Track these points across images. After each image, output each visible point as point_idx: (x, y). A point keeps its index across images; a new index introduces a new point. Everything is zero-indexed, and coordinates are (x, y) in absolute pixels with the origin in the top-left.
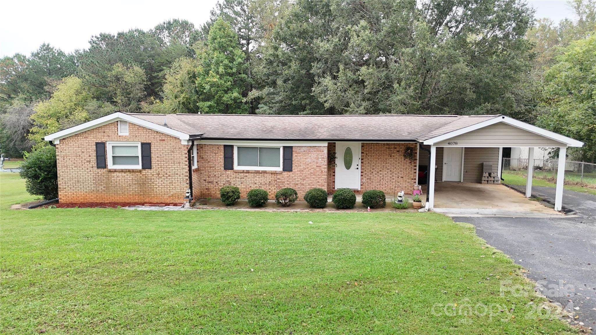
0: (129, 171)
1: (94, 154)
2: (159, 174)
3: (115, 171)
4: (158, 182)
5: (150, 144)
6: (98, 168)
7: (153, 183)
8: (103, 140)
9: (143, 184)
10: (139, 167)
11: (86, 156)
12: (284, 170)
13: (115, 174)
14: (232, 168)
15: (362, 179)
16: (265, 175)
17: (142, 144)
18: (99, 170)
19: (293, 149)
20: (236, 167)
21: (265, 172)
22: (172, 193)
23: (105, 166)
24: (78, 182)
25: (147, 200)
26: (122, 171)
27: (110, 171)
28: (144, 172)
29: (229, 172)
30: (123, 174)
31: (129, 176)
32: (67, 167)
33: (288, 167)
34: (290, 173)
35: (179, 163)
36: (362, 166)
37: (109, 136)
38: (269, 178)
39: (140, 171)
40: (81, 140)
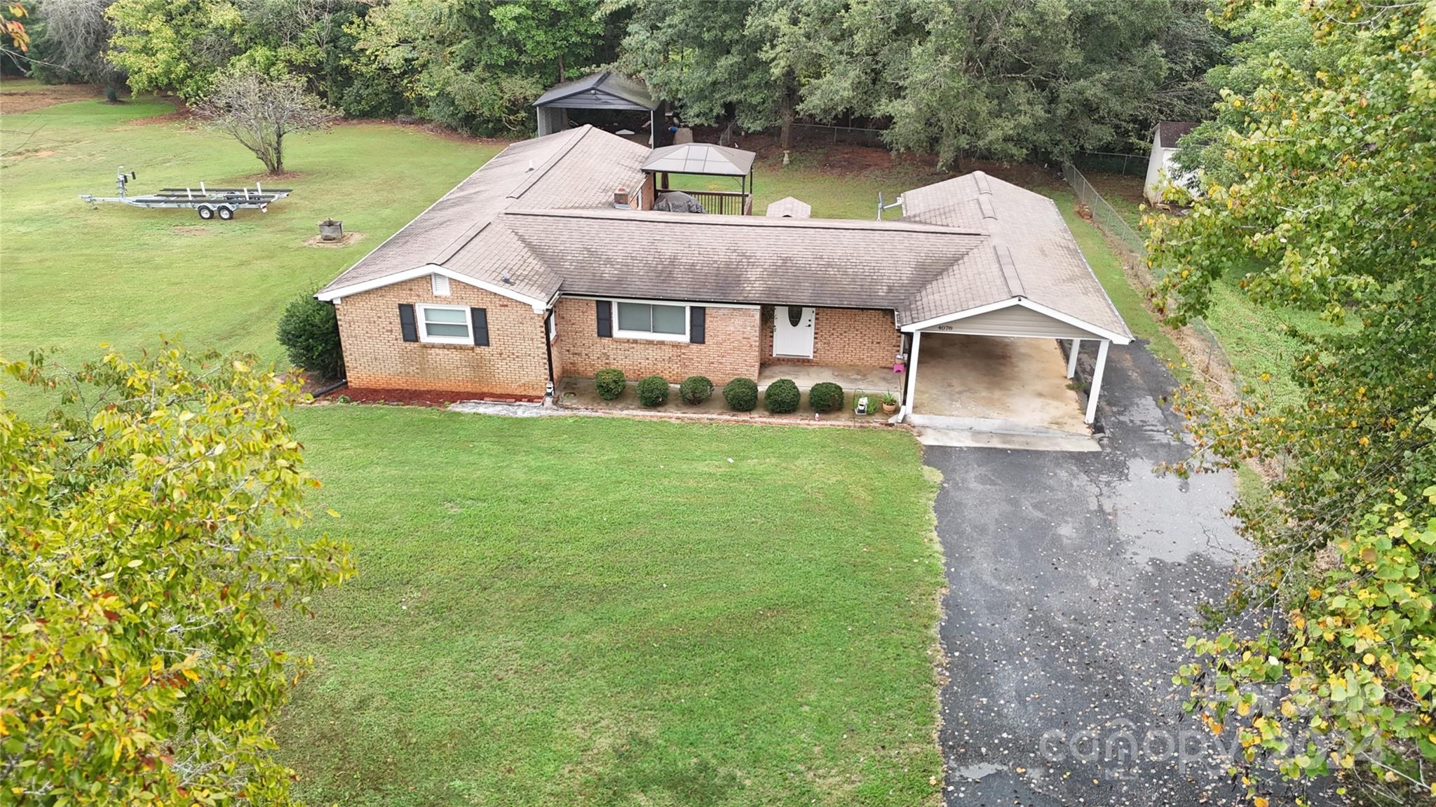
0: (455, 347)
1: (398, 320)
2: (501, 354)
3: (433, 346)
4: (501, 365)
5: (484, 310)
6: (405, 340)
7: (493, 365)
8: (410, 301)
9: (477, 366)
10: (470, 341)
11: (384, 323)
12: (693, 341)
13: (433, 351)
14: (610, 335)
15: (815, 343)
16: (663, 347)
17: (473, 310)
18: (407, 344)
19: (707, 311)
20: (617, 333)
21: (662, 343)
22: (523, 381)
23: (416, 339)
24: (376, 359)
25: (485, 390)
26: (444, 347)
27: (425, 346)
28: (478, 350)
29: (606, 341)
30: (446, 352)
31: (455, 355)
32: (356, 337)
33: (698, 336)
34: (702, 347)
35: (532, 339)
36: (816, 324)
37: (418, 296)
38: (668, 352)
39: (472, 349)
40: (374, 300)
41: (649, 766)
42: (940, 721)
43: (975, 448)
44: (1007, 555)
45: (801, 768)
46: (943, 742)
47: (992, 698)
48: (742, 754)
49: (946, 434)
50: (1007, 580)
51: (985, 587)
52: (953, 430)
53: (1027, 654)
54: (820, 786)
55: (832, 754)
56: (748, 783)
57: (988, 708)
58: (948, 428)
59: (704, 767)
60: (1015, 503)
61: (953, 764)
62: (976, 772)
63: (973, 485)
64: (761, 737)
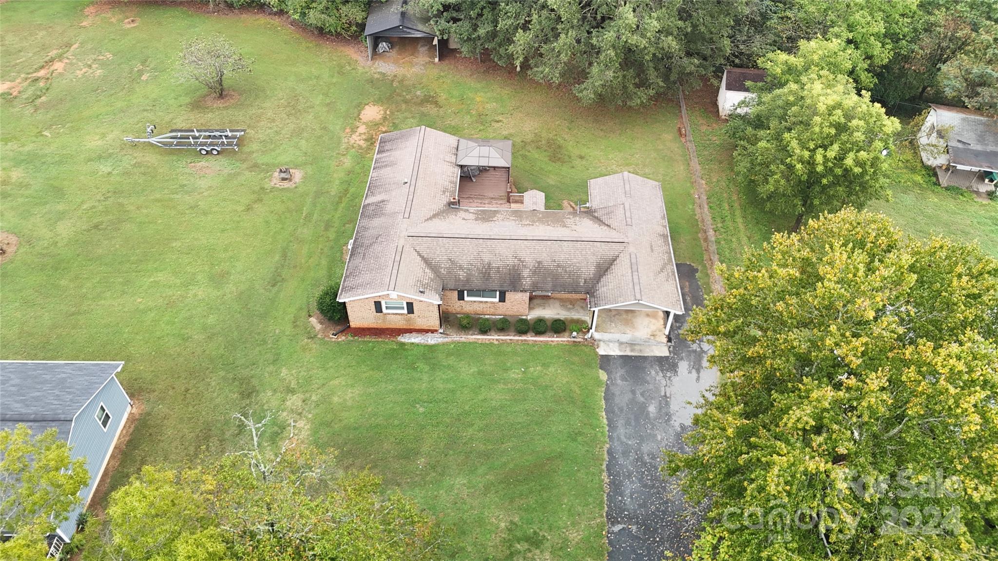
0: (399, 314)
1: (373, 307)
2: (419, 316)
3: (389, 314)
4: (419, 320)
5: (412, 303)
6: (376, 312)
7: (416, 320)
8: (380, 301)
9: (408, 320)
10: (405, 311)
11: (367, 308)
12: (500, 301)
13: (390, 316)
14: (463, 299)
16: (488, 303)
17: (407, 303)
18: (378, 314)
19: (506, 291)
20: (466, 298)
22: (429, 324)
23: (381, 312)
24: (364, 318)
26: (394, 314)
27: (386, 314)
28: (409, 315)
29: (462, 301)
30: (395, 316)
31: (399, 317)
32: (354, 311)
33: (502, 299)
34: (504, 304)
37: (383, 300)
39: (406, 315)
40: (363, 300)
41: (519, 534)
42: (606, 509)
43: (620, 356)
44: (630, 424)
45: (564, 530)
46: (607, 516)
47: (623, 497)
48: (546, 526)
49: (608, 345)
50: (629, 439)
51: (622, 443)
52: (611, 342)
53: (635, 476)
54: (571, 537)
55: (573, 524)
56: (549, 537)
57: (621, 501)
58: (610, 341)
59: (535, 533)
60: (633, 392)
61: (610, 526)
62: (617, 528)
63: (619, 382)
64: (551, 519)
